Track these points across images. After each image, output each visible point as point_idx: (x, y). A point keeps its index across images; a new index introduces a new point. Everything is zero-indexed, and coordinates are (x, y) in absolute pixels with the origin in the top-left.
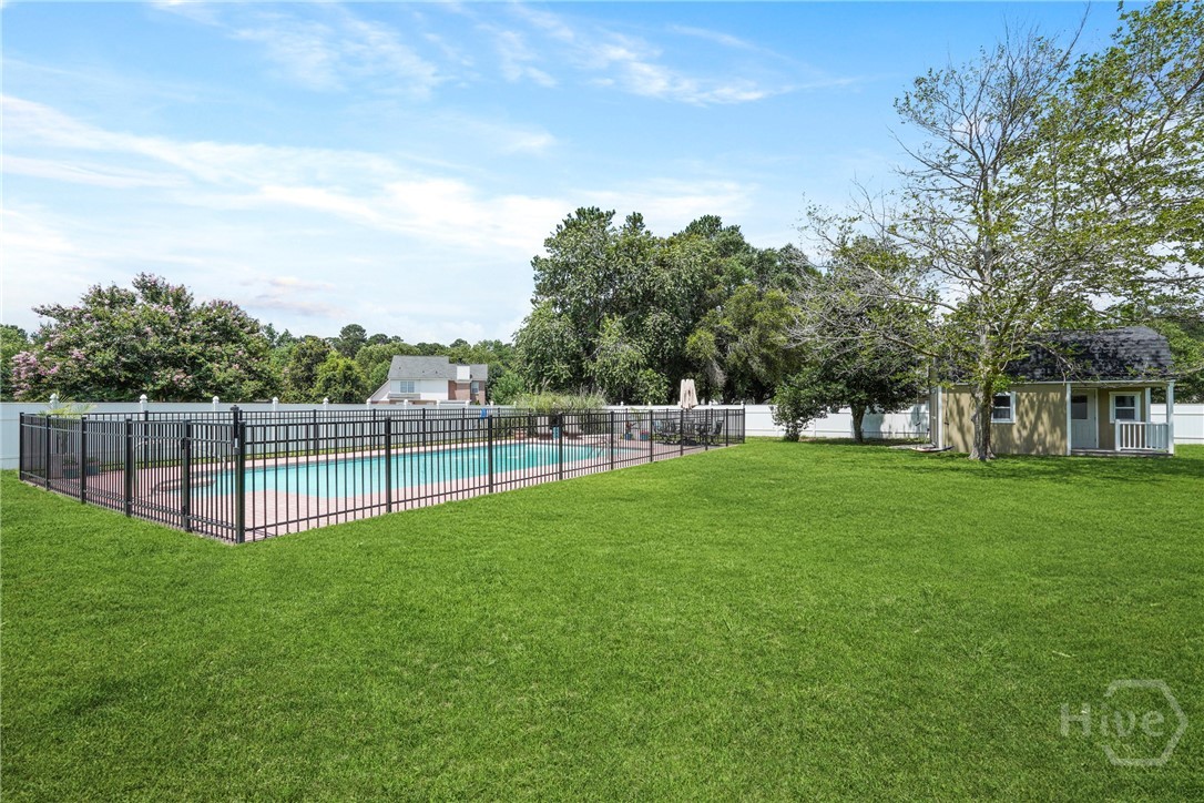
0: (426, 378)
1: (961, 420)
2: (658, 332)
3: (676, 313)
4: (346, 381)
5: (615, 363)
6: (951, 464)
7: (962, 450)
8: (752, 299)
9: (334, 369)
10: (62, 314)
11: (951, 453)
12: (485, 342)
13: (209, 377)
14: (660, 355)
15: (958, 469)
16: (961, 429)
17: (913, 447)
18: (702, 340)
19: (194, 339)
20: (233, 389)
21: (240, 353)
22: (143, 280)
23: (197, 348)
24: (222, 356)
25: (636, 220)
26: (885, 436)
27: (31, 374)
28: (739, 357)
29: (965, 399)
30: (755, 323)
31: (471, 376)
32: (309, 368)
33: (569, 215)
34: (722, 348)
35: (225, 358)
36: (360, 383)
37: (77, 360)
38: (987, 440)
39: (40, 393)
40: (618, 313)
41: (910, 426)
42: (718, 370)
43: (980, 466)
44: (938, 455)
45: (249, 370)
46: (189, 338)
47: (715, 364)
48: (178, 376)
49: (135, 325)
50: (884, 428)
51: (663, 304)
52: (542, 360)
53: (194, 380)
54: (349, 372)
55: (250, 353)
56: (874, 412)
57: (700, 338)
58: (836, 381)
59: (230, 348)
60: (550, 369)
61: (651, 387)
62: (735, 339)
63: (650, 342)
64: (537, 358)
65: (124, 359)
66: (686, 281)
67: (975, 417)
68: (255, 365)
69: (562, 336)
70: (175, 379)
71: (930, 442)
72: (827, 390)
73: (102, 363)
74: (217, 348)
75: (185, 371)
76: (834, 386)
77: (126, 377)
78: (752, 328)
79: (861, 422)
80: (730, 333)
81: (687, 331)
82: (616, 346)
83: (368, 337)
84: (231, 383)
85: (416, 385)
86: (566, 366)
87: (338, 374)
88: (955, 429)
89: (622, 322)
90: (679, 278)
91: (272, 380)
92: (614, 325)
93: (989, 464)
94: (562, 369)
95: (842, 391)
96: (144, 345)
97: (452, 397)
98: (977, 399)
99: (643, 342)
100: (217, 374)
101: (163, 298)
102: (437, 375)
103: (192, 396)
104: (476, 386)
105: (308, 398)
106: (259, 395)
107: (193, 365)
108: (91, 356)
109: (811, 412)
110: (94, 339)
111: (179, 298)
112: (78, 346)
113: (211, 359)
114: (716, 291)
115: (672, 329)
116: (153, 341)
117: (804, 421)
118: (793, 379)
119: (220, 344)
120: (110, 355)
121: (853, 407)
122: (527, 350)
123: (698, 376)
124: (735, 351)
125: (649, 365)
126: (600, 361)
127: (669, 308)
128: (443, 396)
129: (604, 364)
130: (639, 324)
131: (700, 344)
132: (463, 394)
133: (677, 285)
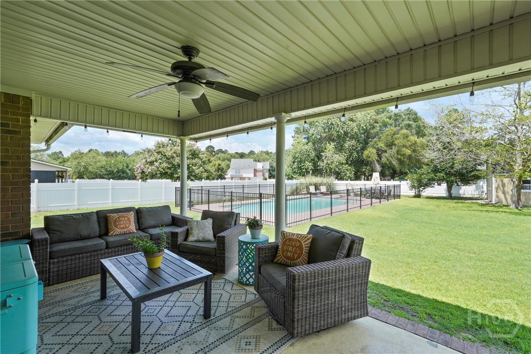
0: (245, 168)
1: (503, 189)
2: (350, 149)
3: (358, 141)
5: (332, 163)
6: (501, 210)
7: (504, 203)
8: (394, 134)
11: (499, 205)
12: (262, 151)
14: (351, 159)
15: (505, 212)
16: (504, 193)
17: (480, 202)
18: (370, 153)
21: (200, 162)
26: (462, 196)
28: (388, 160)
29: (506, 180)
30: (395, 145)
31: (263, 167)
34: (379, 156)
37: (156, 166)
38: (519, 199)
40: (332, 142)
41: (475, 191)
42: (377, 165)
43: (517, 211)
44: (493, 205)
45: (204, 169)
47: (376, 162)
50: (461, 192)
51: (352, 138)
52: (300, 162)
54: (220, 167)
56: (459, 186)
57: (370, 152)
58: (440, 172)
60: (304, 165)
61: (348, 173)
62: (386, 151)
63: (347, 153)
64: (298, 161)
66: (363, 127)
67: (512, 189)
69: (309, 152)
71: (487, 199)
72: (436, 176)
76: (438, 174)
77: (170, 172)
78: (393, 147)
79: (451, 189)
80: (384, 149)
81: (363, 149)
82: (332, 156)
83: (215, 150)
85: (241, 171)
86: (311, 164)
88: (501, 193)
89: (335, 145)
90: (360, 126)
92: (331, 146)
93: (520, 210)
94: (309, 165)
95: (443, 177)
97: (255, 175)
98: (514, 182)
99: (344, 153)
102: (249, 167)
104: (265, 171)
108: (160, 165)
109: (427, 185)
112: (156, 162)
114: (375, 130)
115: (356, 148)
117: (423, 189)
118: (419, 171)
121: (447, 183)
123: (368, 168)
124: (386, 157)
125: (347, 163)
126: (325, 162)
127: (355, 139)
128: (252, 175)
129: (327, 163)
130: (342, 146)
131: (370, 154)
132: (259, 174)
133: (359, 129)
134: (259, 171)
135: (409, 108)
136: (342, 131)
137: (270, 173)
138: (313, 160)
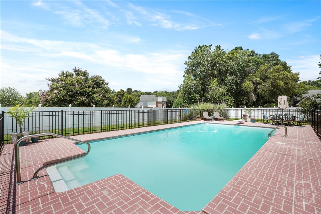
0: (150, 101)
2: (230, 83)
3: (237, 76)
4: (130, 102)
5: (216, 94)
8: (267, 70)
9: (127, 98)
10: (53, 80)
12: (162, 91)
13: (93, 99)
14: (231, 91)
19: (89, 87)
20: (100, 103)
21: (102, 91)
22: (76, 69)
23: (90, 89)
24: (97, 92)
25: (219, 47)
27: (45, 99)
28: (263, 91)
30: (269, 78)
31: (162, 100)
32: (120, 98)
33: (196, 48)
34: (256, 87)
35: (98, 93)
36: (133, 102)
37: (55, 93)
39: (47, 105)
40: (215, 77)
42: (254, 95)
45: (105, 97)
46: (87, 86)
47: (252, 93)
48: (84, 98)
49: (72, 82)
51: (231, 74)
52: (190, 94)
53: (89, 100)
54: (131, 99)
55: (105, 91)
57: (248, 84)
59: (99, 90)
60: (193, 97)
61: (229, 102)
62: (261, 84)
63: (228, 86)
64: (188, 93)
65: (69, 94)
66: (241, 65)
68: (107, 95)
69: (196, 86)
70: (83, 100)
73: (62, 95)
74: (96, 90)
75: (86, 97)
77: (69, 99)
78: (268, 80)
80: (259, 82)
81: (242, 82)
82: (214, 87)
83: (133, 91)
84: (100, 101)
85: (147, 103)
86: (198, 95)
87: (128, 99)
89: (217, 80)
90: (239, 63)
91: (112, 100)
92: (214, 81)
94: (196, 96)
96: (74, 89)
97: (157, 106)
99: (225, 86)
100: (96, 98)
101: (81, 74)
102: (153, 100)
103: (89, 105)
104: (164, 103)
105: (120, 106)
106: (108, 105)
107: (88, 95)
108: (59, 93)
110: (60, 87)
111: (85, 74)
112: (56, 89)
113: (94, 93)
115: (236, 82)
116: (77, 88)
119: (96, 88)
120: (65, 92)
122: (184, 91)
123: (245, 98)
124: (261, 88)
125: (227, 94)
126: (210, 93)
127: (234, 74)
128: (154, 106)
129: (212, 95)
130: (223, 80)
131: (248, 86)
132: (160, 105)
133: (238, 66)
134: (160, 103)
135: (273, 53)
136: (223, 69)
137: (167, 105)
138: (200, 92)
